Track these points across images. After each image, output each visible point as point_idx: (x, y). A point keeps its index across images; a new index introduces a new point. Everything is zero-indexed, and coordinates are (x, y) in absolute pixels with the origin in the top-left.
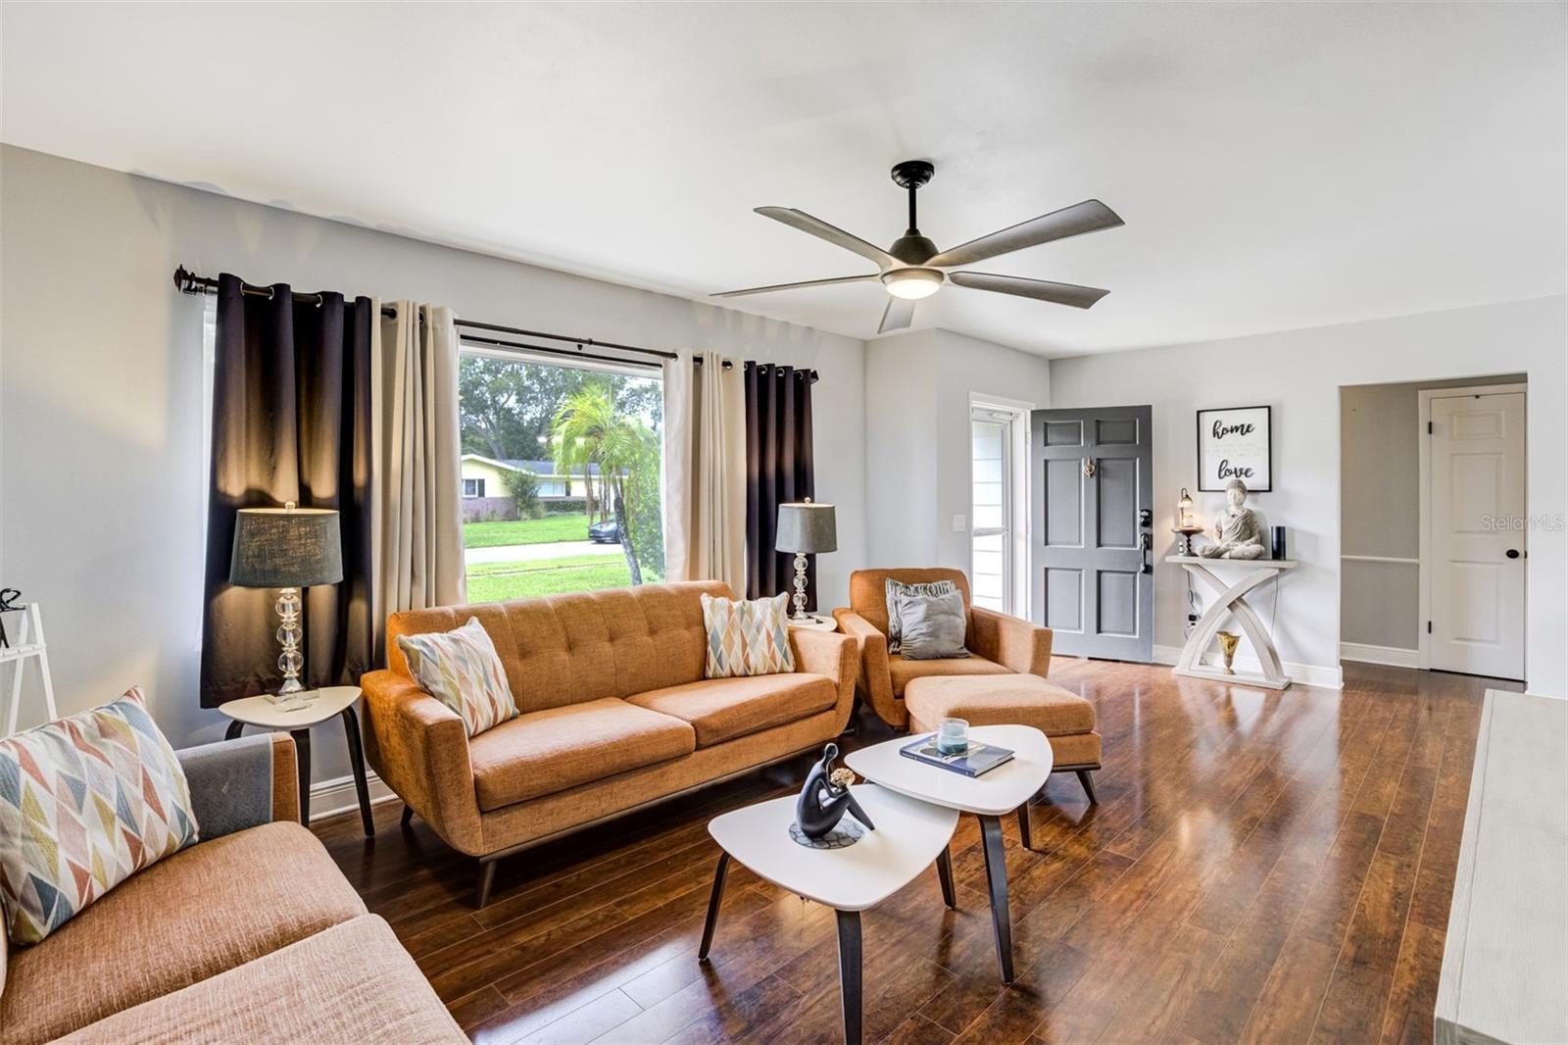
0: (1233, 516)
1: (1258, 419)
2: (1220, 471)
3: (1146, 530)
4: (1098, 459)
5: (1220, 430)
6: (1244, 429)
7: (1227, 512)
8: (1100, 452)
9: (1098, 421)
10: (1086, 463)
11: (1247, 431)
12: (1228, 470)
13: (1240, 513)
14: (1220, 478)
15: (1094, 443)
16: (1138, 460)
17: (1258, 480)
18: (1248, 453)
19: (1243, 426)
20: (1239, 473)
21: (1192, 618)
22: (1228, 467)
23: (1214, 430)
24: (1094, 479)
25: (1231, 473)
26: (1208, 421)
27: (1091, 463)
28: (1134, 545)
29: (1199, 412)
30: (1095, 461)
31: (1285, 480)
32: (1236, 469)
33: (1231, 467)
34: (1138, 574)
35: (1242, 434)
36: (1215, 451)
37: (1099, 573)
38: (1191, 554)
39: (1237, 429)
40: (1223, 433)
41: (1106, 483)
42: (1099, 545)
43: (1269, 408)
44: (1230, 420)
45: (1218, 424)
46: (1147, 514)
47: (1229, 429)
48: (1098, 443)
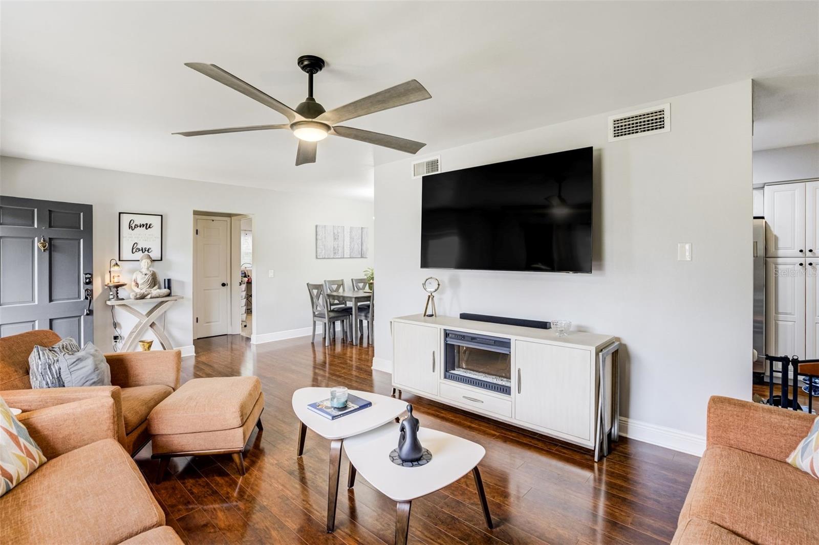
0: (146, 274)
1: (156, 221)
2: (133, 249)
3: (88, 287)
4: (50, 239)
5: (133, 226)
6: (148, 226)
7: (141, 272)
8: (53, 233)
9: (49, 211)
10: (39, 241)
11: (149, 227)
12: (138, 249)
13: (149, 273)
14: (133, 253)
15: (48, 226)
16: (82, 240)
17: (155, 254)
18: (150, 239)
19: (147, 224)
20: (144, 251)
21: (116, 338)
22: (138, 247)
23: (130, 225)
24: (47, 253)
25: (139, 250)
26: (126, 219)
27: (44, 241)
28: (79, 297)
29: (120, 213)
30: (48, 240)
31: (169, 255)
32: (142, 248)
33: (139, 247)
34: (82, 317)
35: (146, 229)
36: (129, 238)
37: (51, 321)
38: (118, 299)
39: (143, 225)
40: (135, 227)
41: (57, 256)
42: (51, 300)
43: (162, 216)
44: (139, 220)
45: (132, 222)
46: (90, 276)
47: (139, 225)
48: (50, 226)
